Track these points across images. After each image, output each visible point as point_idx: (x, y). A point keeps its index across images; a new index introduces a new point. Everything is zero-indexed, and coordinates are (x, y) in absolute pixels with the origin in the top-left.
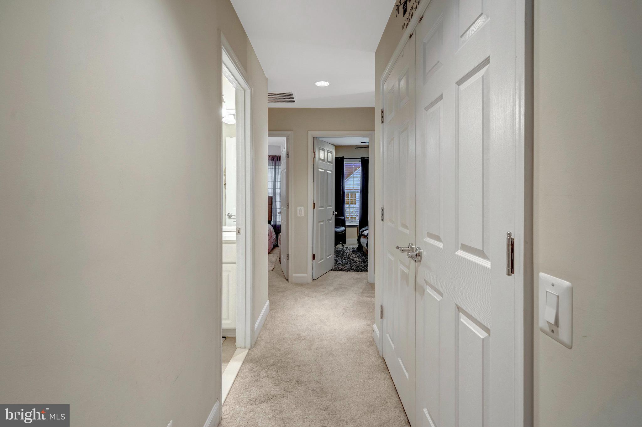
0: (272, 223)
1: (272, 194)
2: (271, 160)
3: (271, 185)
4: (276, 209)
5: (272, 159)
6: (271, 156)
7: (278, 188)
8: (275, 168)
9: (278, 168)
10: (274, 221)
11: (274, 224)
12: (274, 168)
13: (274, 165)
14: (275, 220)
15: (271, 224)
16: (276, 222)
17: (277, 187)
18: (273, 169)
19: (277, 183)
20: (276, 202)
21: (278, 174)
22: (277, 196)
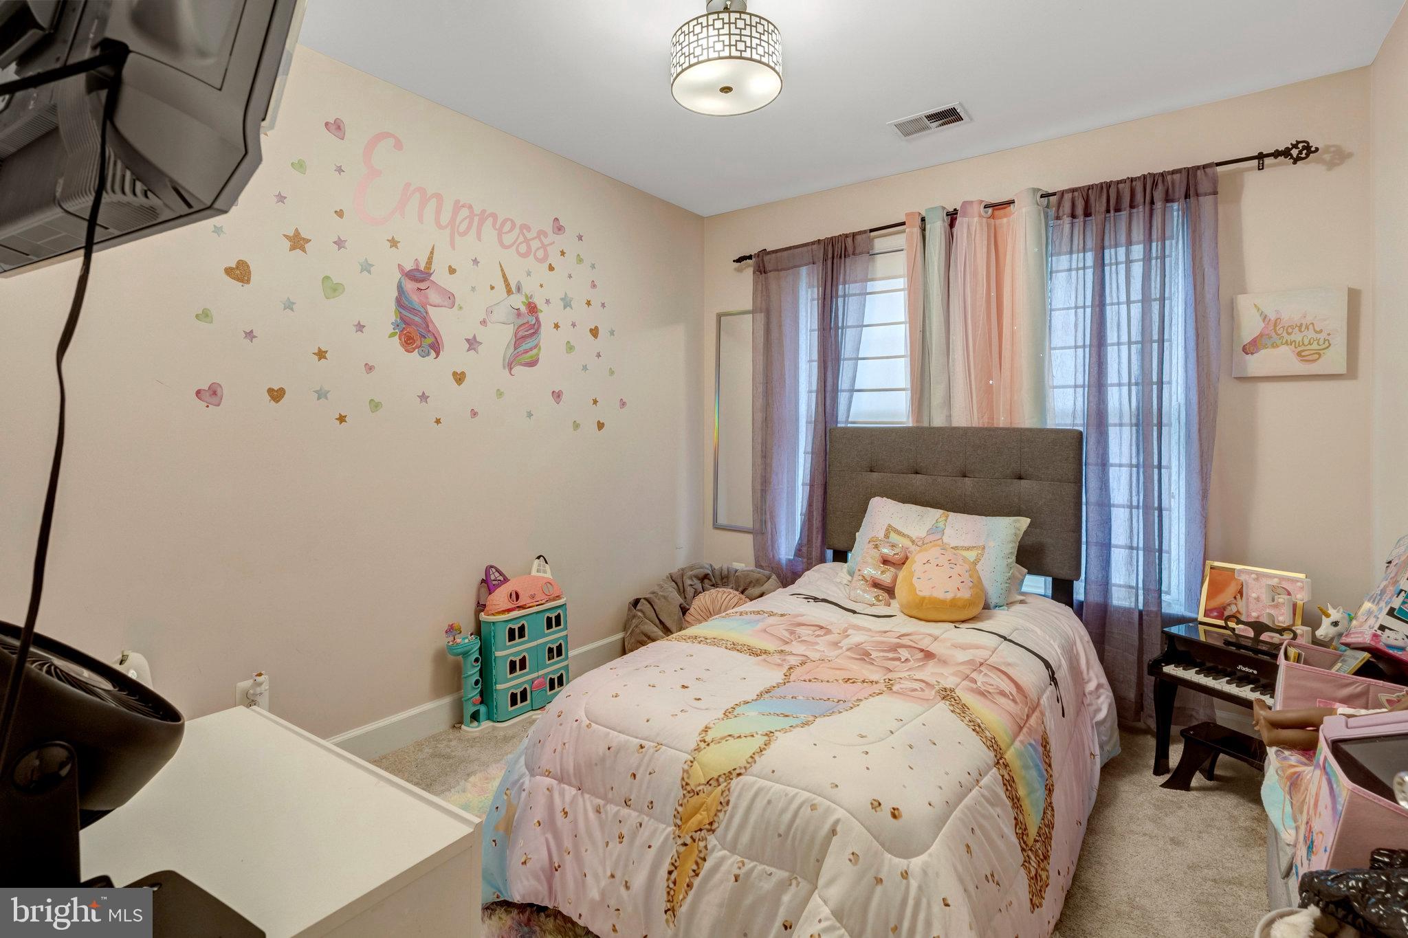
0: (1079, 592)
1: (1079, 421)
2: (1073, 216)
3: (1070, 363)
4: (1105, 506)
5: (1080, 210)
6: (1073, 190)
7: (1120, 385)
8: (1100, 264)
9: (1122, 258)
10: (1092, 577)
11: (1095, 598)
12: (1090, 262)
13: (1090, 244)
14: (1095, 573)
15: (1069, 603)
16: (1106, 585)
17: (1112, 377)
18: (1090, 272)
19: (1112, 352)
20: (1104, 464)
21: (1123, 298)
22: (1113, 432)
